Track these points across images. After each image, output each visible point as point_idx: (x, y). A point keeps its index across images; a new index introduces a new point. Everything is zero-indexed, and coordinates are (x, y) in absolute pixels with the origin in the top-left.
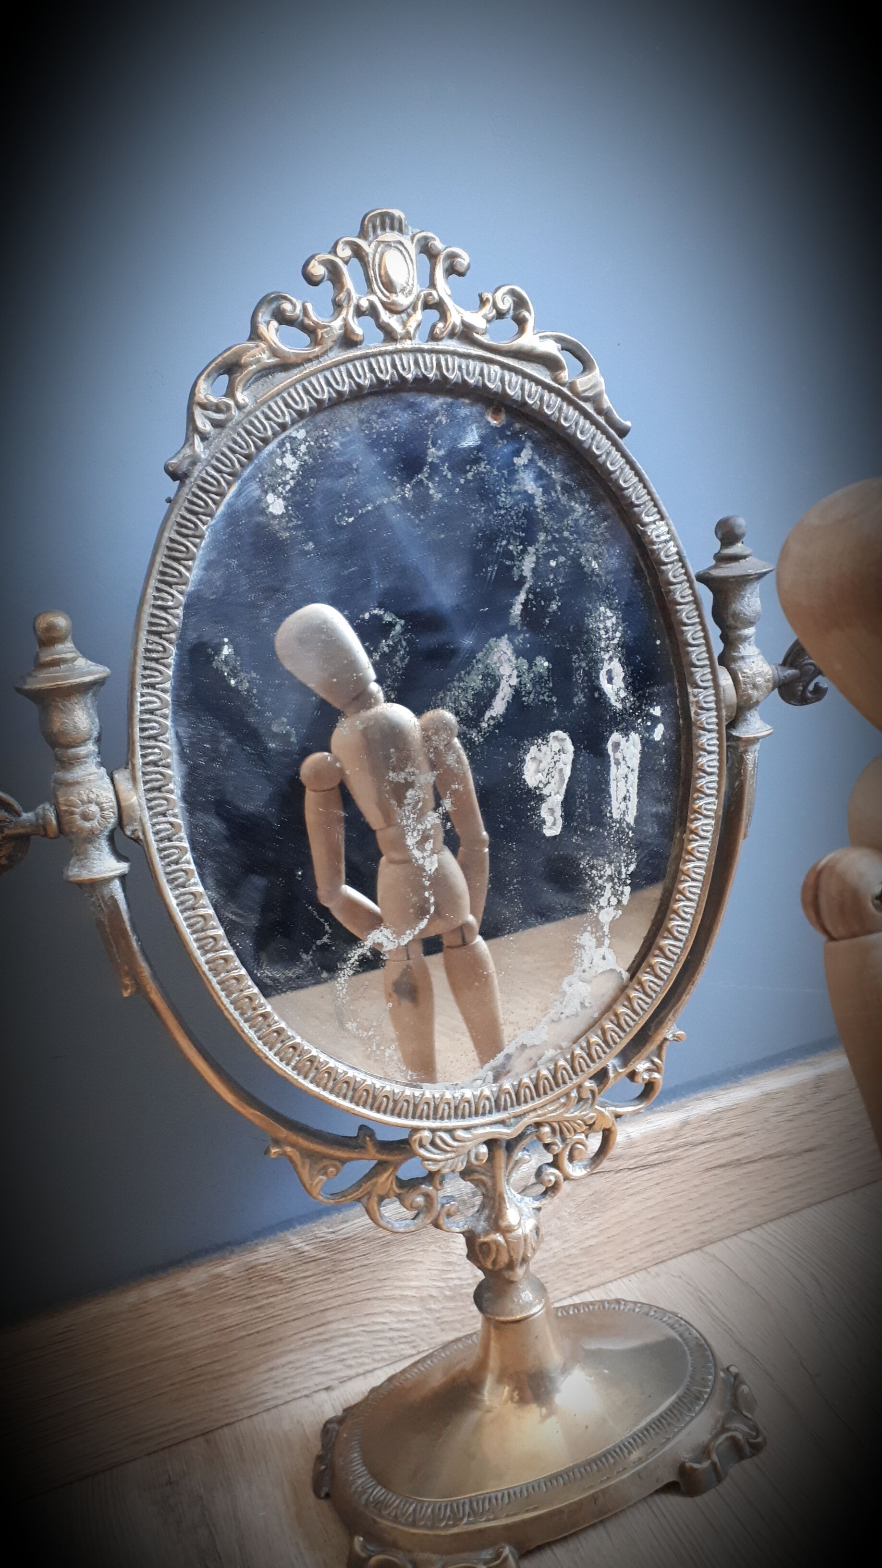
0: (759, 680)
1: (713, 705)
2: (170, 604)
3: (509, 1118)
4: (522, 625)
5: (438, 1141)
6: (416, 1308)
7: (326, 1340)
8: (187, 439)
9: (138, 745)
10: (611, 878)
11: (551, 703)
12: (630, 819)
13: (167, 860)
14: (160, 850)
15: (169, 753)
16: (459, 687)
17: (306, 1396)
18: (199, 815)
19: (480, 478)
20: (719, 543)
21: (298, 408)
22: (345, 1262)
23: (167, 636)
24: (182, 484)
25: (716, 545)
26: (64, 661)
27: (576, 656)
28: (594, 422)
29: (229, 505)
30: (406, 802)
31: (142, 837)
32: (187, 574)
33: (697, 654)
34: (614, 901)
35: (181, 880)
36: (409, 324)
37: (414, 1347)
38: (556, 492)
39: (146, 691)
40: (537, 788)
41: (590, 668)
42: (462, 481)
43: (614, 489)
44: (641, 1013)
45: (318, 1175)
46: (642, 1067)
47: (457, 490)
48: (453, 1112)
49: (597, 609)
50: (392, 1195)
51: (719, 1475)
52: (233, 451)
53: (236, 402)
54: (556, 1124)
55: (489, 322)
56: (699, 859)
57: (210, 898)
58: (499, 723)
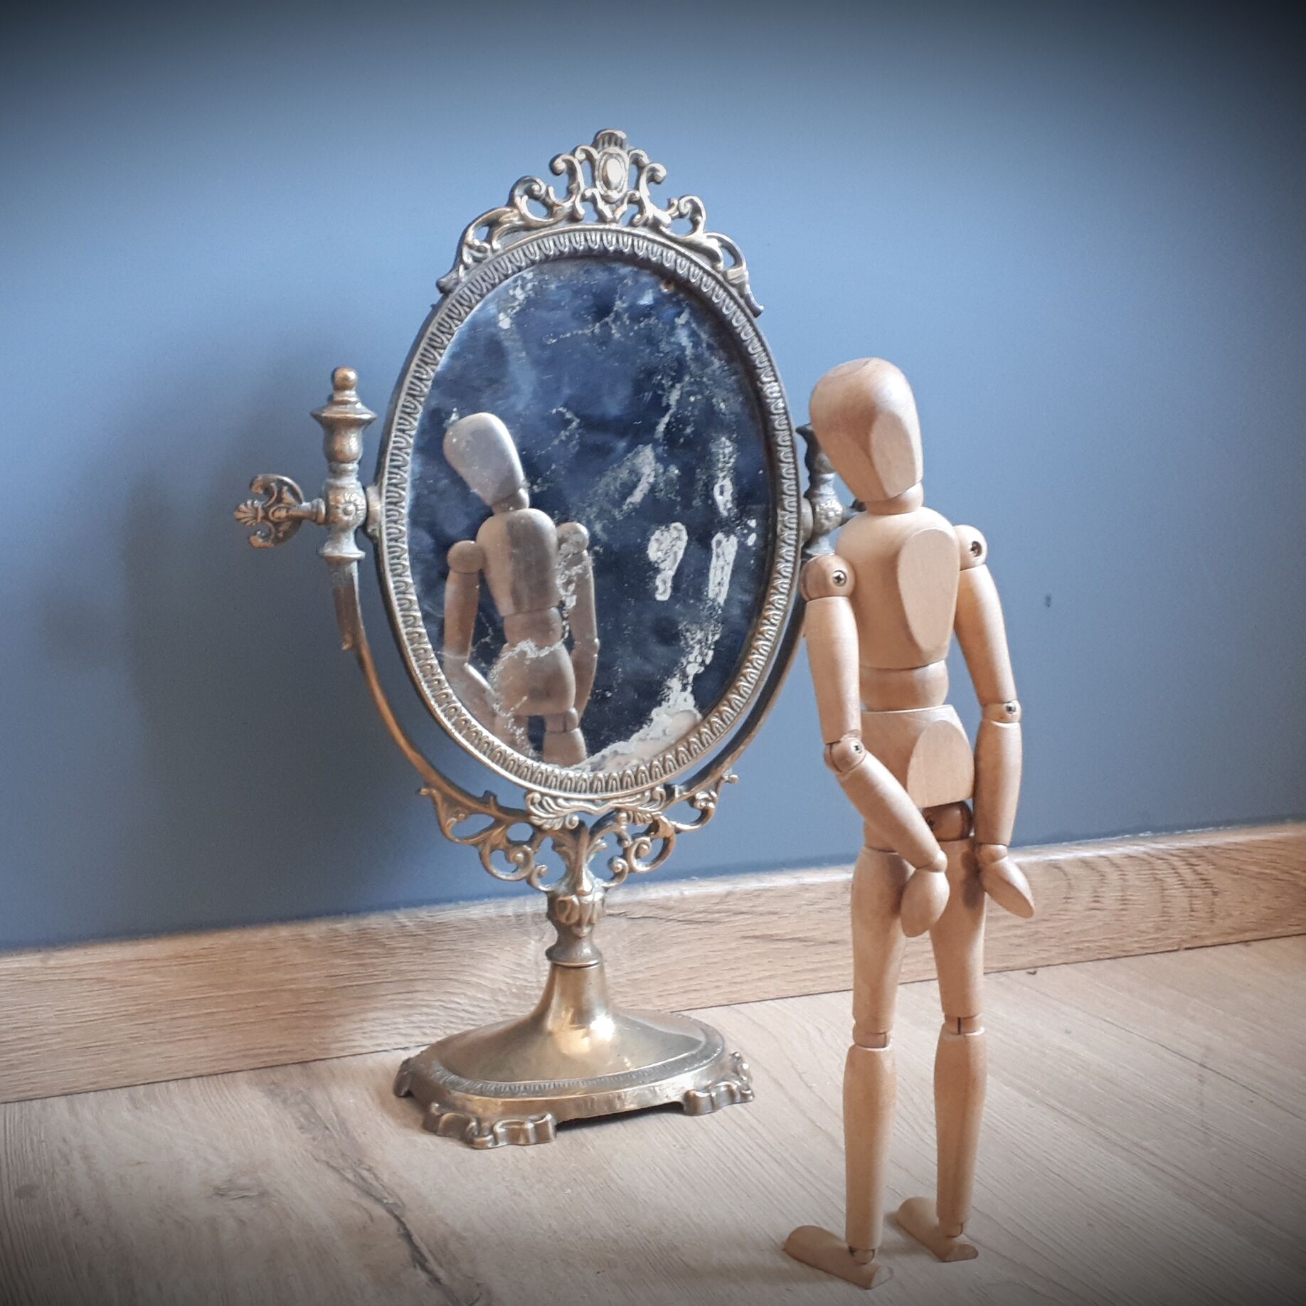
0: (831, 514)
1: (794, 526)
2: (425, 377)
3: (598, 800)
4: (664, 440)
5: (545, 803)
6: (487, 997)
7: (411, 1006)
8: (455, 267)
9: (387, 470)
10: (700, 642)
11: (676, 501)
12: (721, 600)
13: (392, 555)
14: (389, 547)
15: (405, 481)
16: (611, 476)
18: (417, 529)
19: (649, 330)
21: (532, 258)
22: (437, 943)
23: (418, 398)
24: (446, 296)
26: (350, 402)
27: (699, 470)
28: (736, 302)
29: (474, 317)
31: (378, 534)
32: (439, 358)
33: (788, 486)
34: (699, 659)
35: (399, 571)
36: (616, 212)
38: (702, 347)
39: (399, 433)
40: (656, 562)
41: (709, 481)
42: (636, 328)
44: (707, 745)
45: (452, 816)
46: (701, 795)
47: (631, 334)
48: (558, 784)
49: (719, 439)
50: (501, 847)
51: (714, 1105)
52: (484, 281)
53: (492, 248)
54: (631, 813)
55: (673, 219)
56: (767, 640)
57: (415, 590)
58: (636, 508)
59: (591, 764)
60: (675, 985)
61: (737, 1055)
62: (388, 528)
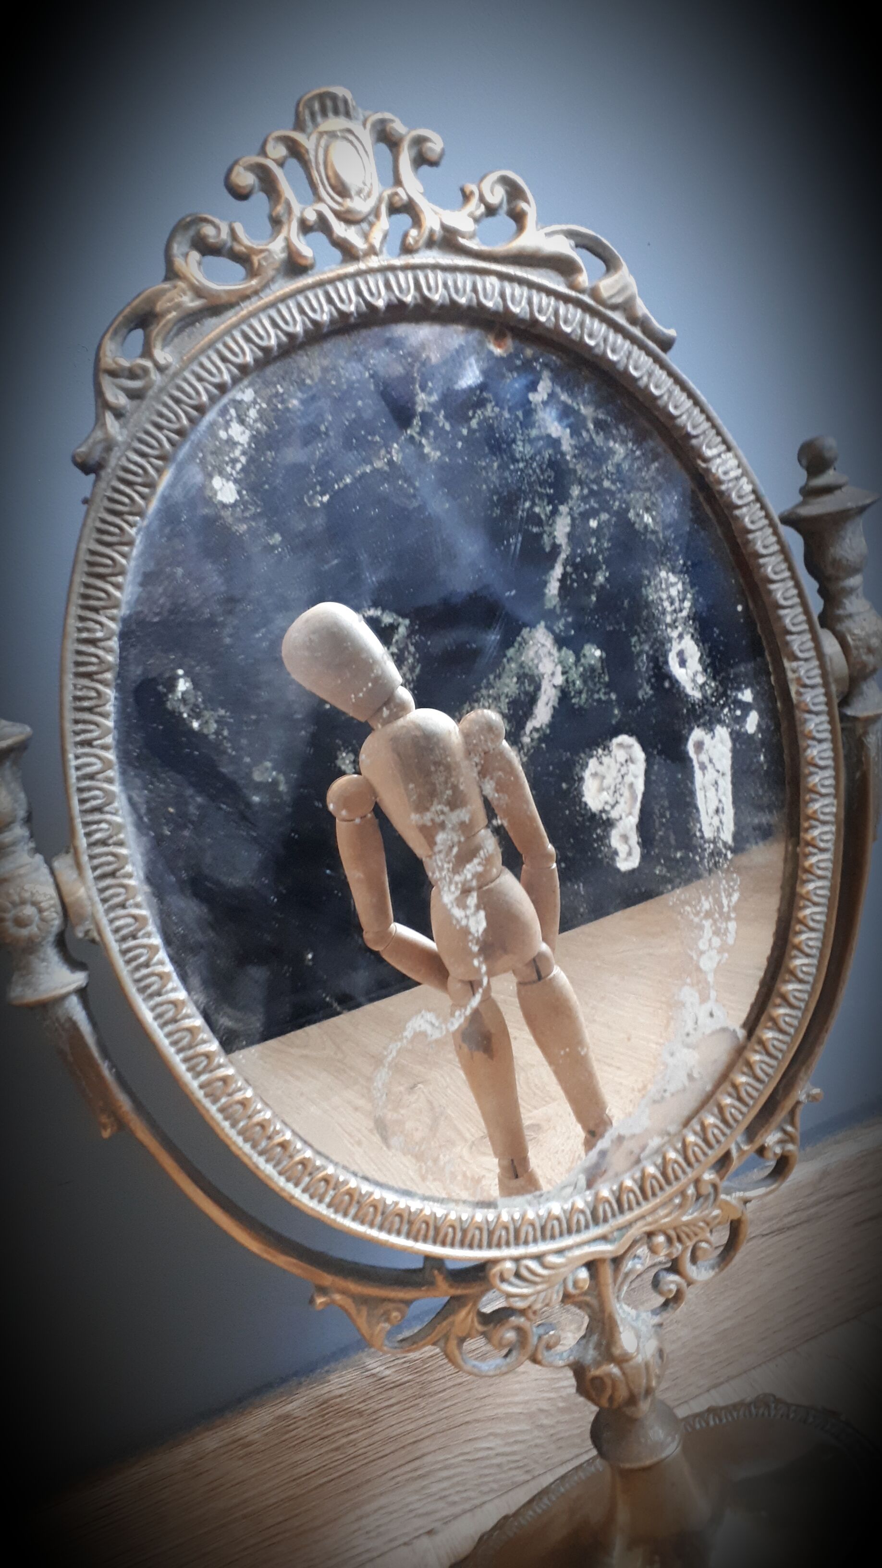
0: (873, 641)
1: (818, 680)
2: (99, 635)
3: (612, 1232)
4: (562, 607)
5: (525, 1273)
6: (524, 1427)
8: (97, 418)
9: (78, 821)
10: (708, 915)
11: (610, 701)
12: (727, 836)
13: (134, 964)
14: (124, 952)
15: (120, 828)
16: (489, 696)
17: (405, 1544)
18: (170, 901)
19: (488, 428)
20: (804, 474)
21: (238, 361)
23: (99, 677)
24: (98, 478)
25: (800, 476)
27: (634, 639)
28: (627, 335)
29: (164, 499)
30: (436, 849)
31: (97, 938)
32: (118, 593)
33: (791, 618)
34: (717, 942)
35: (154, 988)
36: (372, 236)
37: (527, 1472)
38: (588, 431)
39: (80, 751)
40: (603, 811)
41: (656, 651)
42: (465, 432)
43: (662, 419)
44: (767, 1080)
45: (379, 1320)
46: (772, 1139)
47: (460, 444)
48: (539, 1233)
49: (656, 575)
50: (476, 1329)
52: (160, 427)
53: (157, 364)
54: (671, 1231)
55: (477, 220)
56: (820, 878)
57: (196, 1003)
58: (545, 735)
59: (585, 1170)
62: (111, 921)
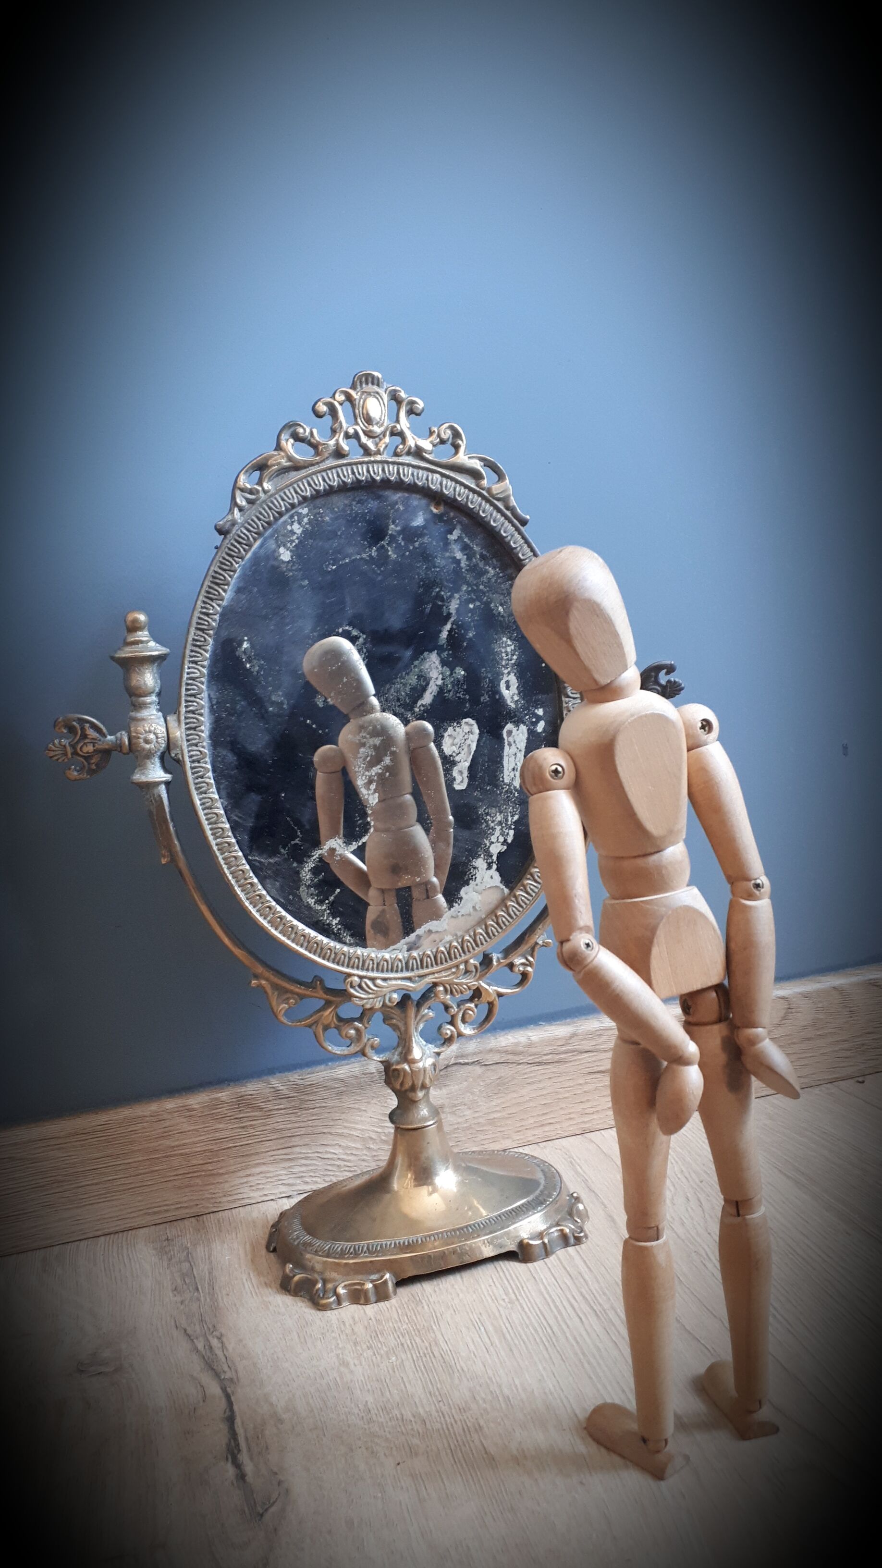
2: (211, 611)
3: (415, 977)
4: (447, 645)
5: (364, 985)
7: (289, 1160)
8: (230, 510)
9: (183, 699)
10: (500, 823)
11: (464, 699)
12: (517, 783)
13: (196, 775)
14: (192, 768)
15: (202, 707)
16: (400, 683)
17: (272, 1200)
18: (219, 749)
19: (424, 548)
21: (303, 494)
22: (309, 1103)
23: (207, 632)
24: (225, 538)
26: (142, 642)
27: (484, 669)
28: (503, 515)
29: (255, 553)
30: (359, 756)
31: (181, 759)
32: (224, 594)
34: (501, 839)
35: (203, 789)
36: (380, 445)
38: (476, 559)
39: (191, 665)
40: (451, 756)
41: (494, 678)
42: (411, 548)
43: (516, 560)
44: (515, 917)
45: (283, 1003)
46: (518, 961)
47: (407, 553)
48: (375, 966)
49: (500, 639)
50: (333, 1025)
51: (547, 1251)
52: (259, 519)
53: (263, 489)
54: (448, 986)
55: (434, 446)
57: (222, 804)
58: (427, 709)
59: (406, 944)
60: (532, 1121)
61: (575, 1195)
